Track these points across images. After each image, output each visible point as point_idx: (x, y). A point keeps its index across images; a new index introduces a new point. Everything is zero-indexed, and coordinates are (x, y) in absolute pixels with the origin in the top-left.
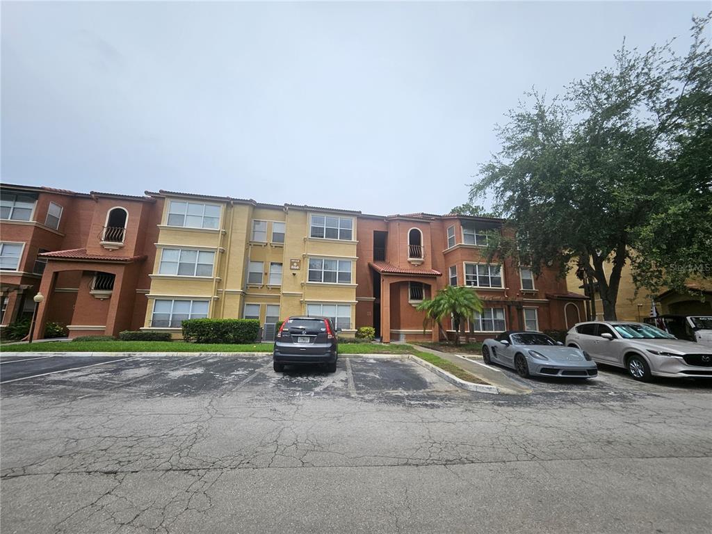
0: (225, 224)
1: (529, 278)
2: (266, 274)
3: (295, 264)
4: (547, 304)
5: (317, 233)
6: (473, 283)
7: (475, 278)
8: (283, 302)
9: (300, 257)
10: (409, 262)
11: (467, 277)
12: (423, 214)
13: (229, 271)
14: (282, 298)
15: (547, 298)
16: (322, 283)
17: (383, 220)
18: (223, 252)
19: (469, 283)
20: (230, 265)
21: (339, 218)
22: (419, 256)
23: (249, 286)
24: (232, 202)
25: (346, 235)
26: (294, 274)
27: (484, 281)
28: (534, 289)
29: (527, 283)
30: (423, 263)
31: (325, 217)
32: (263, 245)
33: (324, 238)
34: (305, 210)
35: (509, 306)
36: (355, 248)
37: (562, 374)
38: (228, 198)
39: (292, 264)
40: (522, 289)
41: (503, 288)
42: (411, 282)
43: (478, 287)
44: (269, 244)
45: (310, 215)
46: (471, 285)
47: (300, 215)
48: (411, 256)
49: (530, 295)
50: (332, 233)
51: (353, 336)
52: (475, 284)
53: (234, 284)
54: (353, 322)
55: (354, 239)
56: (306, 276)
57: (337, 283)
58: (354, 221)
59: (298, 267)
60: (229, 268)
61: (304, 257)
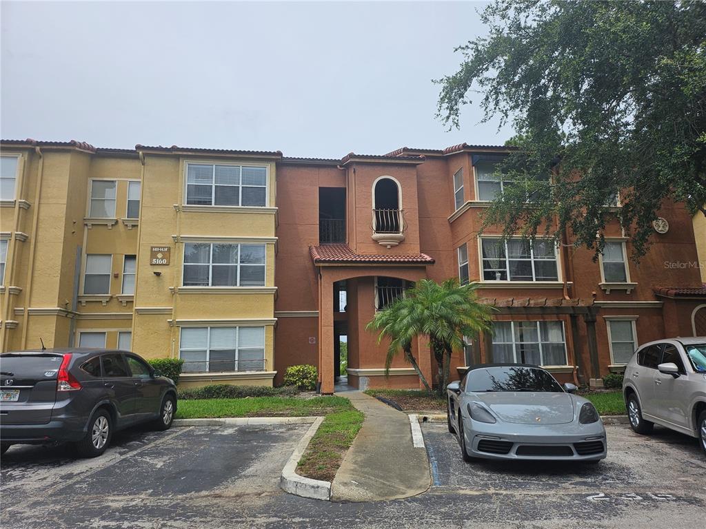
0: (26, 190)
1: (619, 260)
2: (116, 276)
3: (160, 256)
4: (659, 311)
5: (199, 197)
6: (498, 275)
7: (503, 264)
8: (137, 327)
9: (168, 241)
10: (376, 241)
11: (486, 264)
12: (405, 150)
13: (36, 274)
14: (136, 319)
15: (658, 298)
16: (210, 287)
17: (335, 167)
18: (23, 241)
19: (489, 276)
20: (38, 264)
21: (241, 168)
22: (396, 229)
23: (83, 300)
24: (38, 148)
25: (255, 196)
26: (158, 274)
27: (522, 269)
28: (629, 282)
29: (616, 271)
30: (402, 241)
31: (214, 166)
32: (110, 224)
33: (213, 205)
34: (175, 154)
35: (574, 318)
36: (271, 222)
37: (517, 454)
38: (29, 142)
39: (153, 255)
40: (603, 282)
41: (561, 281)
42: (379, 278)
43: (509, 281)
44: (120, 222)
45: (185, 165)
46: (495, 279)
47: (166, 165)
48: (378, 230)
49: (619, 293)
50: (227, 195)
51: (269, 384)
52: (503, 277)
53: (46, 297)
54: (269, 357)
55: (270, 204)
56: (178, 278)
57: (238, 287)
58: (269, 170)
59: (165, 261)
60: (36, 268)
61: (176, 240)
